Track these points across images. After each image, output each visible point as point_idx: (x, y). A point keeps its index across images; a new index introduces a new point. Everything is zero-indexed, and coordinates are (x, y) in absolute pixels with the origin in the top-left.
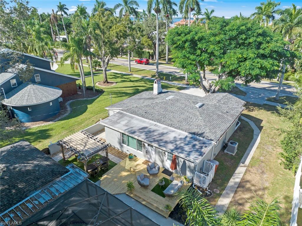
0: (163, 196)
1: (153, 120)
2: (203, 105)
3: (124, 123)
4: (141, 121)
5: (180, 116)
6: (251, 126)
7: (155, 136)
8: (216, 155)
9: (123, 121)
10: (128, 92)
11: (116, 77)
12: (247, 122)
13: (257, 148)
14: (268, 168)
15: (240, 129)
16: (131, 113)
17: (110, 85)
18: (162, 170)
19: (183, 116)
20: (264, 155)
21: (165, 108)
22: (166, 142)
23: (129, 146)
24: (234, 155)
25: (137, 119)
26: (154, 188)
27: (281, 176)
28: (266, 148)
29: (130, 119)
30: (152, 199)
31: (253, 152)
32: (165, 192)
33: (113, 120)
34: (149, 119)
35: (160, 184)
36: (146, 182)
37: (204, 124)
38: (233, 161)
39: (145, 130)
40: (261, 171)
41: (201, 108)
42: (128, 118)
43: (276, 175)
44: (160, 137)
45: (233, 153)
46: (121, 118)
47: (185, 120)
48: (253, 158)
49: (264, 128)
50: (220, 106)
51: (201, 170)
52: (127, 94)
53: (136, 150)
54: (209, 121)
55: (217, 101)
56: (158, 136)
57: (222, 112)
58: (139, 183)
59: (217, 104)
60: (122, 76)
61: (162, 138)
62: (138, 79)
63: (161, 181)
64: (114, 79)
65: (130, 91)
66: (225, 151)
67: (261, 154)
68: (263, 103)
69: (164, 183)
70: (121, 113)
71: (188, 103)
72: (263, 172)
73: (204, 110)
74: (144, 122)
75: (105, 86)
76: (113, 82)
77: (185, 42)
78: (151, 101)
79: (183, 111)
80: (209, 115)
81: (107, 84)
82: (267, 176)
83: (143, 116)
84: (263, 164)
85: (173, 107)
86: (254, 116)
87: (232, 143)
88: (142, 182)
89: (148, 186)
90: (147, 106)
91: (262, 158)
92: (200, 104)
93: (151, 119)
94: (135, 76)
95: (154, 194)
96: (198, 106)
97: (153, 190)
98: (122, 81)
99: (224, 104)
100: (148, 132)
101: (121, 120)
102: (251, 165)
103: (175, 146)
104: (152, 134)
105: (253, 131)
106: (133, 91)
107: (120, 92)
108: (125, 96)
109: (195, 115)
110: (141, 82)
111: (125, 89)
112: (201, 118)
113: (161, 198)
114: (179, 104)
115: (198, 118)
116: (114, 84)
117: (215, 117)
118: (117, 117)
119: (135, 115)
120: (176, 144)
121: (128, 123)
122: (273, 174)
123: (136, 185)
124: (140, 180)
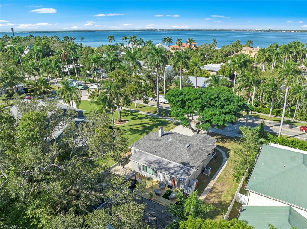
0: (169, 199)
1: (160, 156)
2: (190, 145)
3: (143, 158)
4: (153, 157)
5: (176, 153)
6: (222, 155)
7: (164, 165)
8: (198, 176)
9: (143, 157)
10: (138, 129)
11: (127, 115)
12: (220, 152)
13: (223, 170)
14: (227, 182)
15: (215, 158)
16: (146, 152)
17: (124, 123)
18: (167, 186)
19: (177, 154)
20: (227, 175)
21: (167, 148)
22: (169, 169)
23: (147, 172)
24: (208, 175)
25: (151, 156)
26: (163, 196)
27: (233, 187)
28: (229, 170)
29: (147, 156)
30: (163, 201)
31: (220, 173)
32: (169, 197)
33: (136, 157)
34: (157, 155)
35: (167, 193)
36: (159, 192)
37: (190, 158)
38: (207, 179)
39: (157, 161)
40: (222, 184)
41: (188, 148)
42: (145, 155)
43: (230, 186)
44: (166, 165)
45: (208, 174)
46: (141, 155)
47: (179, 156)
48: (219, 177)
49: (230, 156)
50: (200, 145)
51: (188, 185)
52: (138, 131)
53: (151, 175)
54: (193, 156)
55: (199, 141)
56: (165, 165)
57: (201, 150)
58: (156, 193)
59: (199, 144)
60: (131, 113)
61: (167, 166)
62: (144, 116)
63: (167, 191)
64: (125, 116)
65: (140, 128)
66: (204, 173)
67: (225, 174)
68: (235, 136)
69: (169, 193)
70: (141, 152)
71: (180, 145)
72: (223, 185)
73: (190, 149)
74: (155, 157)
75: (120, 125)
76: (125, 120)
77: (178, 101)
78: (158, 142)
79: (178, 150)
80: (193, 152)
81: (121, 123)
82: (225, 187)
83: (154, 154)
84: (225, 180)
85: (171, 147)
86: (226, 147)
87: (207, 168)
88: (157, 192)
89: (160, 194)
90: (156, 147)
91: (225, 177)
92: (188, 145)
93: (159, 156)
94: (141, 112)
95: (164, 198)
96: (186, 146)
97: (163, 197)
98: (132, 118)
99: (203, 143)
100: (159, 163)
101: (141, 156)
102: (218, 181)
103: (174, 171)
104: (161, 164)
105: (222, 159)
106: (143, 128)
107: (133, 129)
108: (137, 133)
109: (185, 153)
110: (146, 119)
111: (135, 126)
112: (188, 155)
113: (168, 200)
114: (175, 145)
115: (186, 154)
116: (127, 122)
117: (197, 153)
118: (138, 155)
119: (149, 153)
120: (175, 170)
121: (145, 158)
122: (229, 186)
123: (154, 194)
124: (156, 191)
